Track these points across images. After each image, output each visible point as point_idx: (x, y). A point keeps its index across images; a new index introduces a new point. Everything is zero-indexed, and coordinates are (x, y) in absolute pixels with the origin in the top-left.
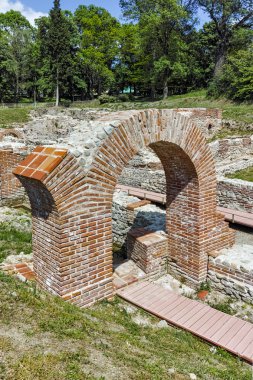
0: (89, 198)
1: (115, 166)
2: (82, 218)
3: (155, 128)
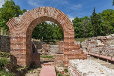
0: (19, 30)
1: (27, 22)
2: (17, 35)
3: (43, 12)
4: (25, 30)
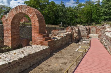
0: (7, 23)
1: (11, 18)
2: (6, 26)
3: (19, 9)
4: (10, 23)
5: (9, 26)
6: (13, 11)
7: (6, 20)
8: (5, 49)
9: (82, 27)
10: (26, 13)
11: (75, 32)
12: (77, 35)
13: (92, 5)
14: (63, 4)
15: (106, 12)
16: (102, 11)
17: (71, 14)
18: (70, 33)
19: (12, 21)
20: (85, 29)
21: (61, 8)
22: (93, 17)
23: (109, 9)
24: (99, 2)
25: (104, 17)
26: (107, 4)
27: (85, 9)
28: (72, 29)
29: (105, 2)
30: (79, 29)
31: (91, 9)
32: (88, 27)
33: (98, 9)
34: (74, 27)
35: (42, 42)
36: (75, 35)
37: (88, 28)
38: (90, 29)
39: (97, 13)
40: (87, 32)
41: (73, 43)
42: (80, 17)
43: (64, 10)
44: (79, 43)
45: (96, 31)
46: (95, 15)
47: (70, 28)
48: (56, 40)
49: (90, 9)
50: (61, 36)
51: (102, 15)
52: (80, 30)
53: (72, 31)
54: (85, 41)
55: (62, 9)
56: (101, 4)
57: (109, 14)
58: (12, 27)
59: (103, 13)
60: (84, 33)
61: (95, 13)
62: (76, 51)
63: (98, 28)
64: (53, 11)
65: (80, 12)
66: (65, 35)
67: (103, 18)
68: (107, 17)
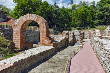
0: (17, 28)
2: (16, 31)
3: (29, 17)
5: (19, 31)
6: (23, 18)
7: (16, 25)
8: (17, 50)
9: (76, 32)
10: (36, 21)
11: (71, 37)
12: (72, 39)
13: (86, 7)
14: (56, 4)
15: (100, 15)
16: (96, 14)
17: (65, 15)
18: (66, 37)
19: (21, 27)
20: (79, 33)
21: (55, 9)
22: (87, 20)
23: (103, 12)
24: (94, 3)
25: (99, 20)
26: (102, 6)
27: (79, 11)
28: (68, 34)
29: (100, 4)
30: (73, 34)
31: (86, 12)
32: (82, 31)
33: (93, 12)
34: (70, 32)
35: (48, 44)
36: (71, 39)
37: (82, 33)
38: (83, 34)
39: (91, 16)
40: (81, 37)
41: (69, 46)
42: (74, 19)
43: (58, 12)
44: (74, 46)
45: (90, 36)
46: (90, 18)
47: (66, 33)
48: (57, 42)
49: (84, 12)
50: (60, 40)
51: (97, 19)
52: (75, 35)
53: (68, 35)
54: (79, 44)
55: (56, 11)
56: (96, 6)
57: (103, 17)
58: (21, 32)
59: (97, 16)
60: (78, 38)
61: (90, 16)
62: (72, 51)
63: (91, 33)
64: (46, 13)
65: (74, 14)
66: (63, 39)
67: (97, 21)
68: (101, 21)
